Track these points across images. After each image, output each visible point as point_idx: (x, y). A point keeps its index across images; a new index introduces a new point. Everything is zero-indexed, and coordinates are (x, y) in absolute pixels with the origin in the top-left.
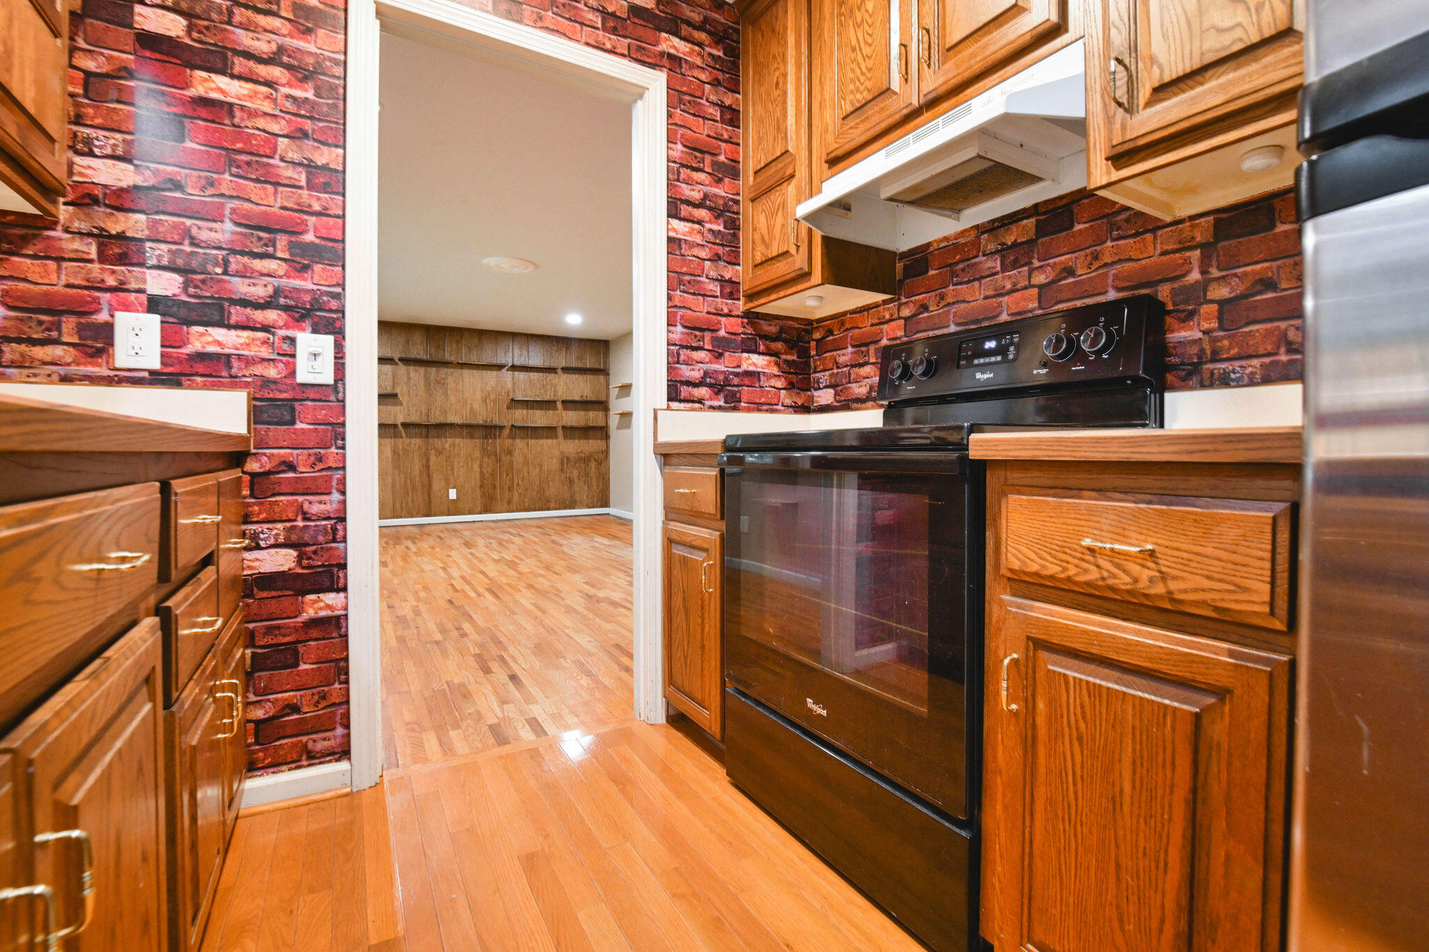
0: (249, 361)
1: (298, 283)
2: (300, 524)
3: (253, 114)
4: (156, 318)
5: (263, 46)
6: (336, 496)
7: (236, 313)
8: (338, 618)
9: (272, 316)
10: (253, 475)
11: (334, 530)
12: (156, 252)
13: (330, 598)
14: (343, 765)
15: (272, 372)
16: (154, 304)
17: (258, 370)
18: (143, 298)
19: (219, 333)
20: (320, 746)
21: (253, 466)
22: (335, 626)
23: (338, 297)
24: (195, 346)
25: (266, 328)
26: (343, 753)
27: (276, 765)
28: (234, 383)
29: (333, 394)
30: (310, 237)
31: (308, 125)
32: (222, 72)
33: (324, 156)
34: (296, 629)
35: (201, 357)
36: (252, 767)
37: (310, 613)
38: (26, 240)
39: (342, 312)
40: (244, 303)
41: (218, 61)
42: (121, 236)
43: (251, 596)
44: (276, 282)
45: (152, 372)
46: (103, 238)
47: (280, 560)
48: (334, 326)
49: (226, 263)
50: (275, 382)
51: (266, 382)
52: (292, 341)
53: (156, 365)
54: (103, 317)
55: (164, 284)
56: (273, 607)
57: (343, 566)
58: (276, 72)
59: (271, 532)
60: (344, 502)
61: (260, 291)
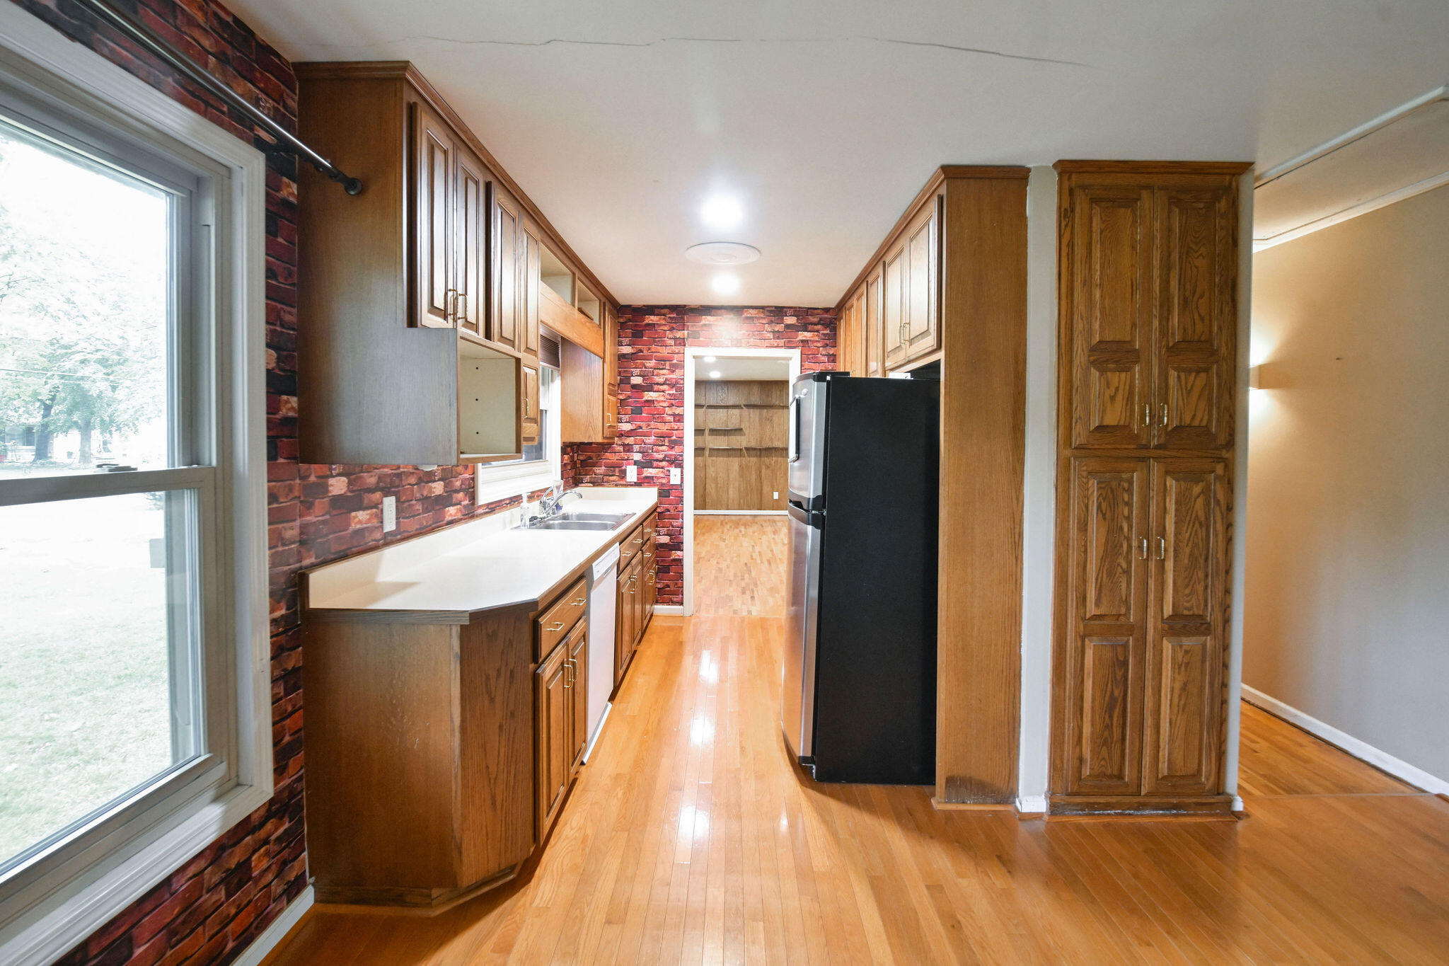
0: (658, 478)
1: (670, 453)
2: (671, 528)
3: (659, 402)
4: (636, 467)
5: (661, 380)
6: (681, 520)
7: (655, 464)
8: (681, 559)
9: (664, 463)
10: (659, 513)
11: (680, 532)
12: (636, 448)
13: (679, 553)
14: (681, 607)
15: (664, 481)
16: (636, 463)
17: (660, 481)
18: (633, 461)
19: (651, 470)
20: (675, 600)
21: (659, 510)
22: (679, 562)
23: (682, 456)
24: (645, 474)
25: (662, 468)
26: (681, 603)
27: (663, 603)
28: (654, 485)
29: (680, 487)
30: (674, 438)
31: (673, 402)
32: (651, 391)
33: (678, 411)
34: (669, 561)
35: (647, 477)
36: (657, 602)
37: (673, 557)
38: (609, 448)
39: (682, 460)
40: (657, 460)
41: (650, 388)
42: (628, 444)
43: (658, 549)
44: (665, 453)
45: (635, 483)
46: (624, 445)
47: (665, 539)
48: (680, 466)
49: (653, 449)
50: (664, 484)
51: (662, 484)
52: (669, 471)
53: (636, 480)
54: (624, 468)
55: (637, 457)
56: (664, 553)
57: (682, 543)
58: (665, 387)
59: (663, 530)
60: (683, 522)
61: (661, 456)
